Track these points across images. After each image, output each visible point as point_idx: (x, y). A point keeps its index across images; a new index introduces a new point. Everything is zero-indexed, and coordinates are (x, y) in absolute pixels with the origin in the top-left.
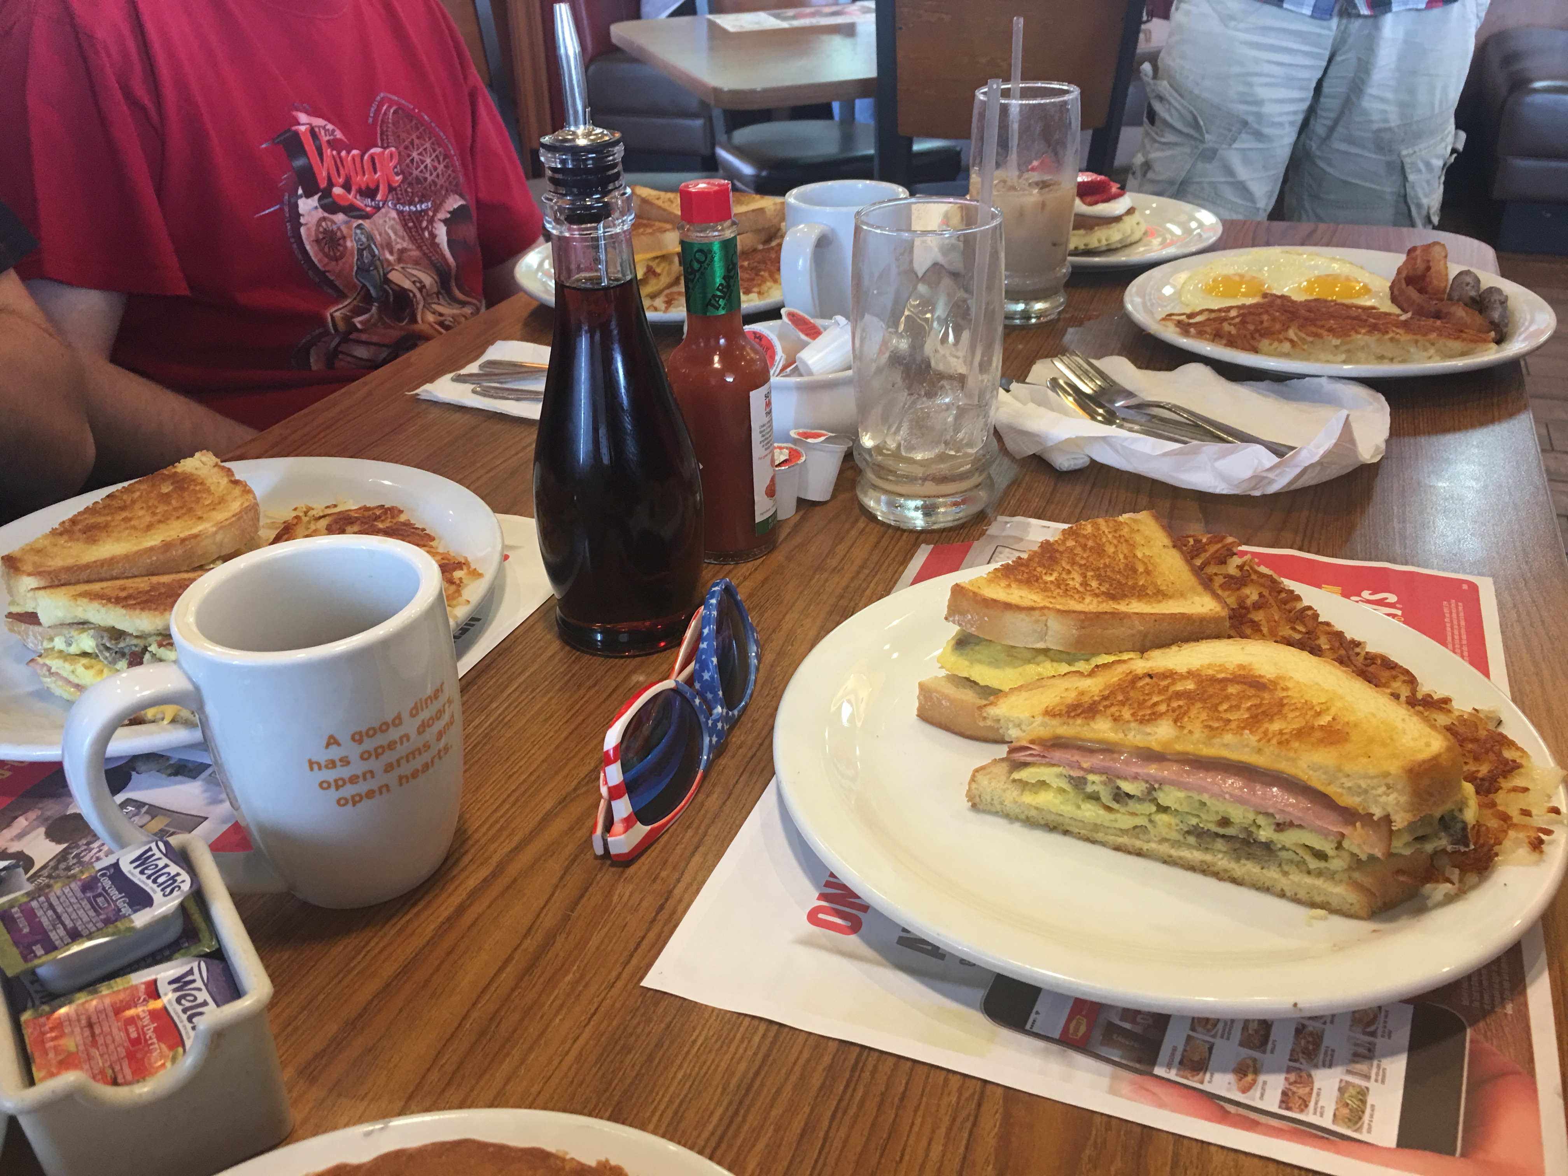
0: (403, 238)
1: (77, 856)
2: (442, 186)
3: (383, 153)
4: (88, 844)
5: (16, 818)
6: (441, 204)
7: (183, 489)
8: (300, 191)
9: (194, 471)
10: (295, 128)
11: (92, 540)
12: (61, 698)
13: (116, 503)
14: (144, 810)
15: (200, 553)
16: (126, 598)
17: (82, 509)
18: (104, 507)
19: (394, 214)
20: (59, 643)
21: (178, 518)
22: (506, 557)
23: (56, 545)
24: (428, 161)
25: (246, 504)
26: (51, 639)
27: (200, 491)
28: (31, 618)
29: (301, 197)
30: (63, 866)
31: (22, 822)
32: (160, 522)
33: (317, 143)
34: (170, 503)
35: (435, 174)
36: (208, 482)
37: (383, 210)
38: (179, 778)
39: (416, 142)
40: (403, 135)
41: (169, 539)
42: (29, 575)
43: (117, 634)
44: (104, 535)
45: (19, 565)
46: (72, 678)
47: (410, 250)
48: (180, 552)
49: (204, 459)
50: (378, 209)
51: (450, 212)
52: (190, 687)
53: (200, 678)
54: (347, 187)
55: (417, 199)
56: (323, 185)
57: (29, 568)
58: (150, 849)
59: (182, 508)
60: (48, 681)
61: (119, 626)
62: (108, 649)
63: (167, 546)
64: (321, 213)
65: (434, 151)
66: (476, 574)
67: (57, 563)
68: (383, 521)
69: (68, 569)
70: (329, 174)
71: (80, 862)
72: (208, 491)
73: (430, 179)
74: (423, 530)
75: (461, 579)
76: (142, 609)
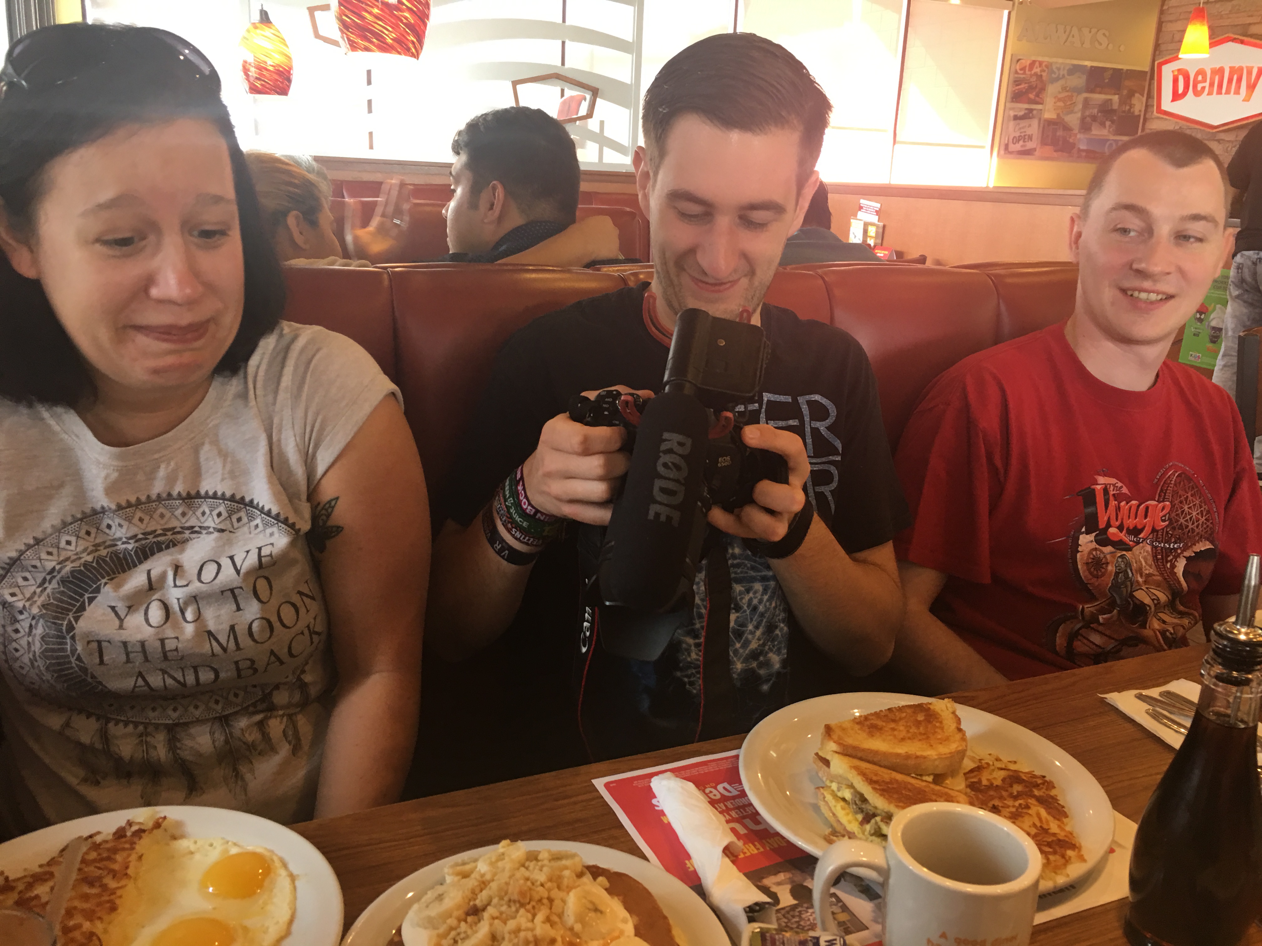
0: (1150, 566)
1: (800, 912)
2: (1198, 534)
3: (1157, 506)
4: (808, 908)
5: (780, 872)
6: (1191, 546)
7: (929, 722)
8: (1083, 530)
9: (939, 712)
10: (1093, 487)
11: (871, 735)
12: (823, 814)
13: (891, 716)
14: (840, 904)
15: (923, 767)
16: (876, 782)
17: (873, 712)
18: (885, 716)
19: (1149, 548)
20: (834, 786)
21: (920, 740)
22: (1112, 851)
23: (852, 729)
24: (1194, 514)
25: (960, 748)
26: (832, 781)
27: (937, 727)
28: (827, 763)
29: (1083, 533)
30: (791, 913)
31: (781, 876)
32: (909, 738)
33: (1106, 497)
34: (919, 728)
35: (1196, 524)
36: (945, 722)
37: (1141, 545)
38: (863, 896)
39: (1190, 498)
40: (1181, 492)
41: (910, 753)
42: (835, 742)
43: (864, 800)
44: (878, 734)
45: (831, 734)
46: (833, 808)
47: (1154, 575)
48: (913, 763)
49: (949, 705)
50: (1138, 543)
51: (1195, 553)
52: (885, 866)
53: (892, 863)
54: (1120, 528)
55: (1173, 540)
56: (1102, 525)
57: (835, 737)
58: (835, 940)
59: (924, 734)
60: (822, 804)
61: (866, 796)
62: (856, 804)
63: (908, 757)
64: (1094, 545)
65: (1201, 507)
66: (1082, 859)
67: (850, 741)
68: (1039, 790)
69: (855, 748)
70: (1109, 518)
71: (800, 916)
72: (942, 728)
73: (1190, 527)
74: (1063, 807)
75: (1070, 857)
76: (881, 795)
